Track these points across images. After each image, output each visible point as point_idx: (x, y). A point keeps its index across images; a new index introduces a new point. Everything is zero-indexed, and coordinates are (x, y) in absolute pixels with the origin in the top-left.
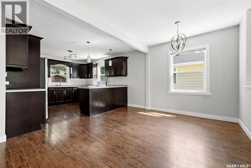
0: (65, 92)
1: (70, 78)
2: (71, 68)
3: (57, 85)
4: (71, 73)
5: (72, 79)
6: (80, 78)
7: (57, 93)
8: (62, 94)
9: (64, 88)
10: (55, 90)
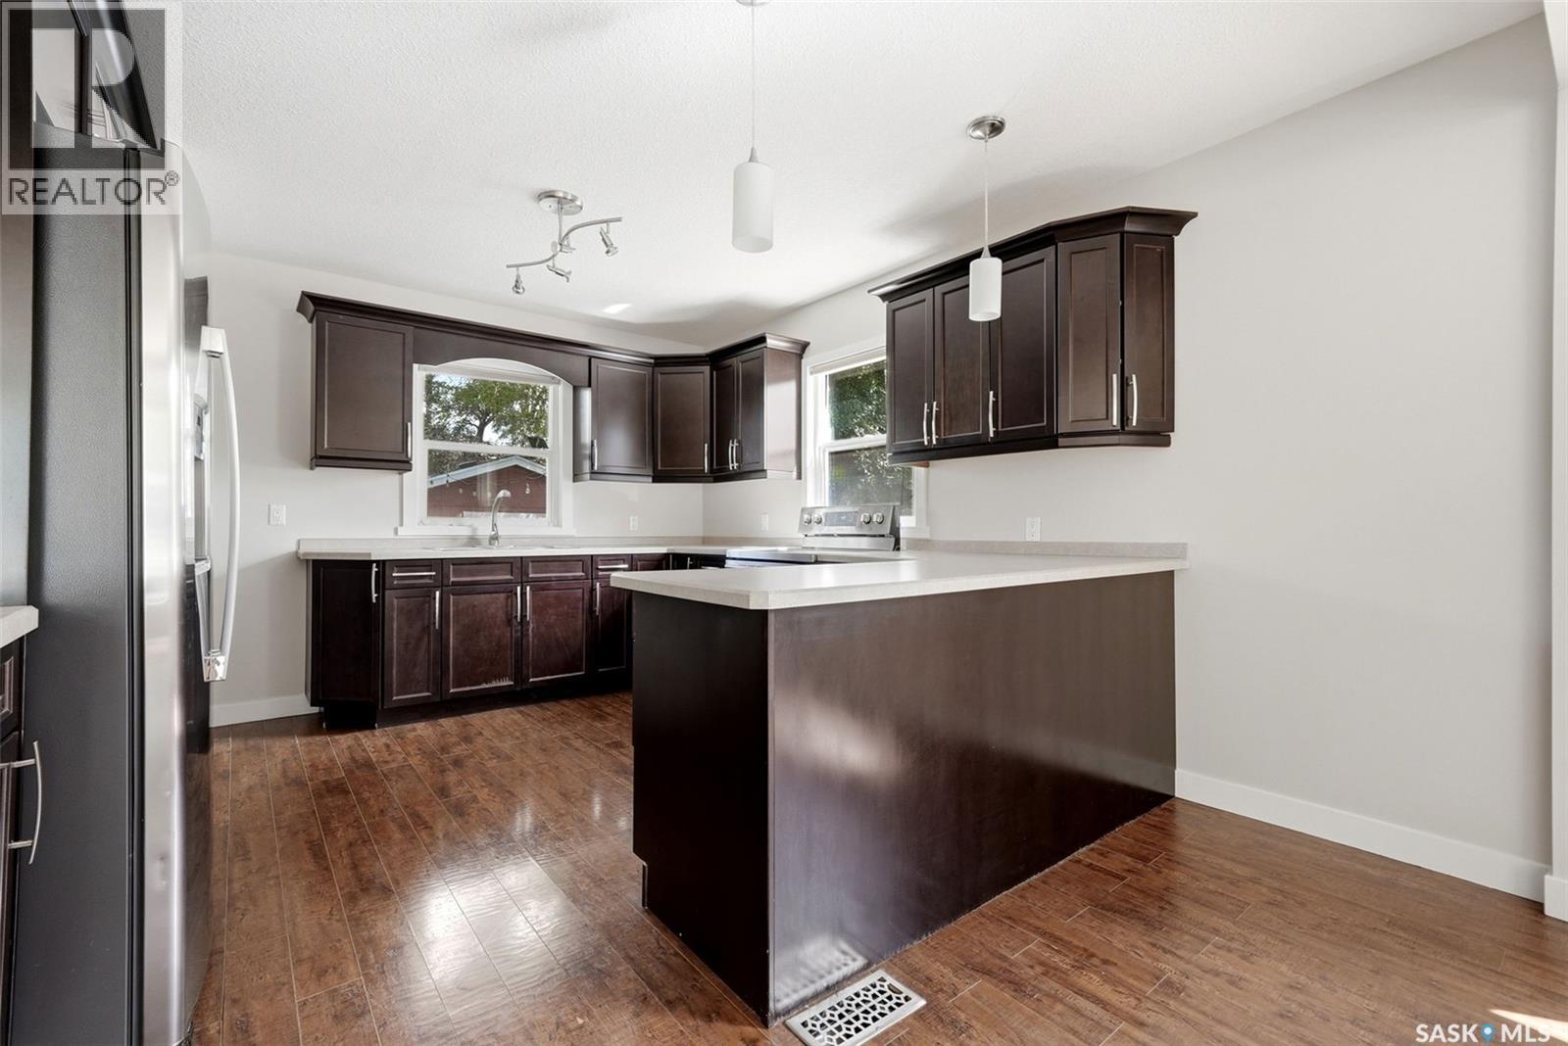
0: (525, 598)
1: (577, 476)
2: (587, 395)
3: (473, 541)
4: (587, 436)
5: (588, 485)
6: (658, 478)
7: (457, 613)
8: (501, 616)
9: (519, 565)
10: (441, 582)
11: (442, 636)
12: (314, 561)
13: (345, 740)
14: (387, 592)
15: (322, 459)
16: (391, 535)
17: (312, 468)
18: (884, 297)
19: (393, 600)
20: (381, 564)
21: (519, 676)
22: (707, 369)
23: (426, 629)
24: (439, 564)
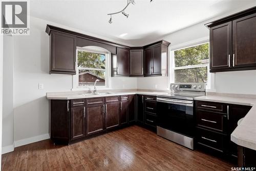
0: (106, 107)
1: (112, 76)
5: (114, 78)
6: (131, 76)
7: (89, 112)
8: (100, 112)
9: (104, 99)
10: (85, 104)
11: (86, 119)
12: (51, 100)
13: (61, 150)
14: (72, 108)
15: (53, 71)
16: (70, 91)
17: (50, 74)
18: (209, 26)
19: (73, 110)
20: (70, 100)
21: (104, 128)
22: (143, 50)
23: (82, 117)
24: (85, 100)
